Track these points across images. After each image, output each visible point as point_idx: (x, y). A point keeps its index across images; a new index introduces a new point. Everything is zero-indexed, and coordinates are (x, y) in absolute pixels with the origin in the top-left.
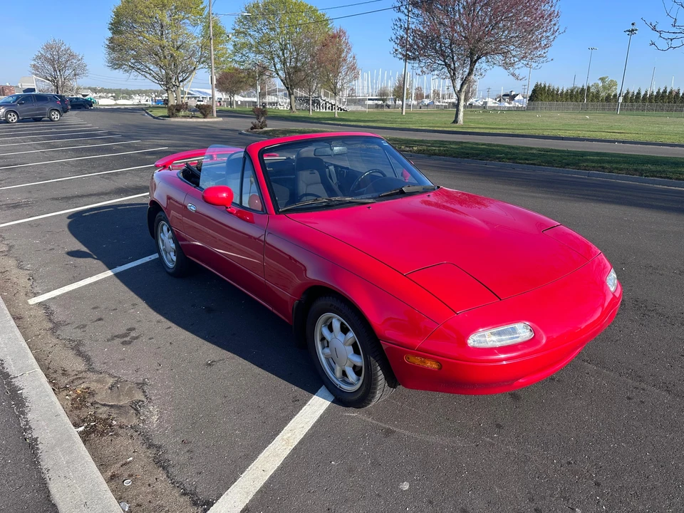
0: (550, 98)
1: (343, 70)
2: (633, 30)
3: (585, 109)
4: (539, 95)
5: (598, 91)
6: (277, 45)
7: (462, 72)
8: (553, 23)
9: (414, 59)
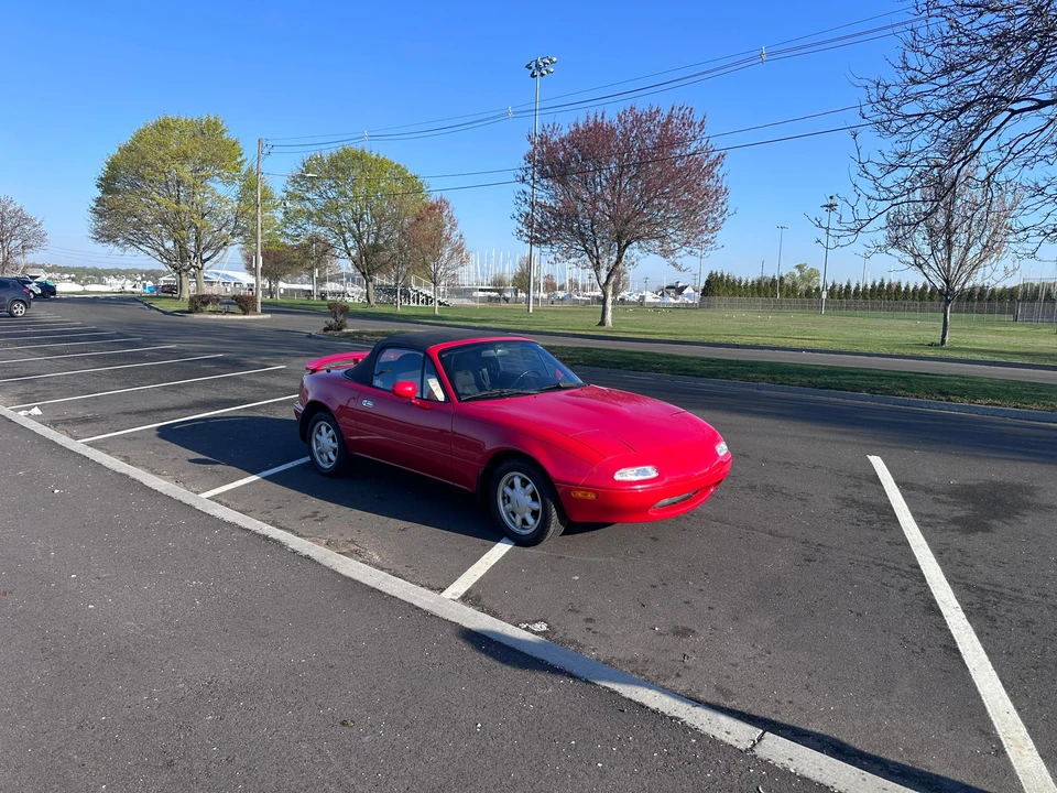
0: (731, 292)
1: (447, 252)
2: (831, 206)
3: (779, 307)
4: (715, 287)
5: (794, 283)
6: (349, 214)
7: (607, 261)
8: (720, 201)
9: (545, 242)
